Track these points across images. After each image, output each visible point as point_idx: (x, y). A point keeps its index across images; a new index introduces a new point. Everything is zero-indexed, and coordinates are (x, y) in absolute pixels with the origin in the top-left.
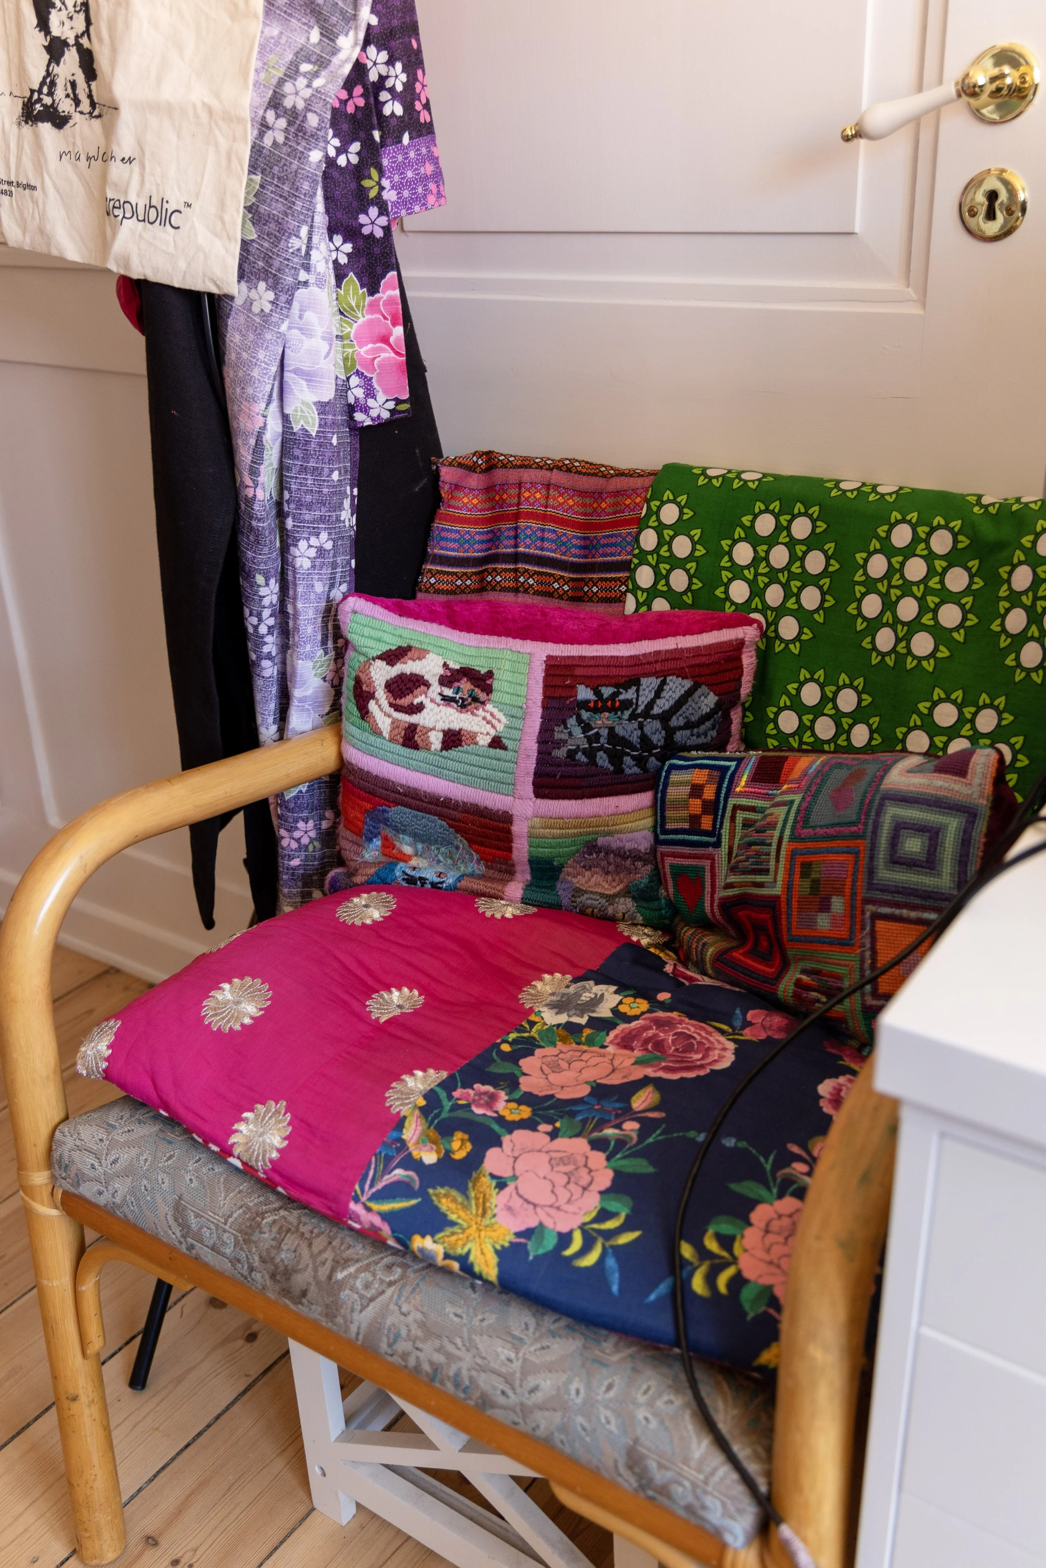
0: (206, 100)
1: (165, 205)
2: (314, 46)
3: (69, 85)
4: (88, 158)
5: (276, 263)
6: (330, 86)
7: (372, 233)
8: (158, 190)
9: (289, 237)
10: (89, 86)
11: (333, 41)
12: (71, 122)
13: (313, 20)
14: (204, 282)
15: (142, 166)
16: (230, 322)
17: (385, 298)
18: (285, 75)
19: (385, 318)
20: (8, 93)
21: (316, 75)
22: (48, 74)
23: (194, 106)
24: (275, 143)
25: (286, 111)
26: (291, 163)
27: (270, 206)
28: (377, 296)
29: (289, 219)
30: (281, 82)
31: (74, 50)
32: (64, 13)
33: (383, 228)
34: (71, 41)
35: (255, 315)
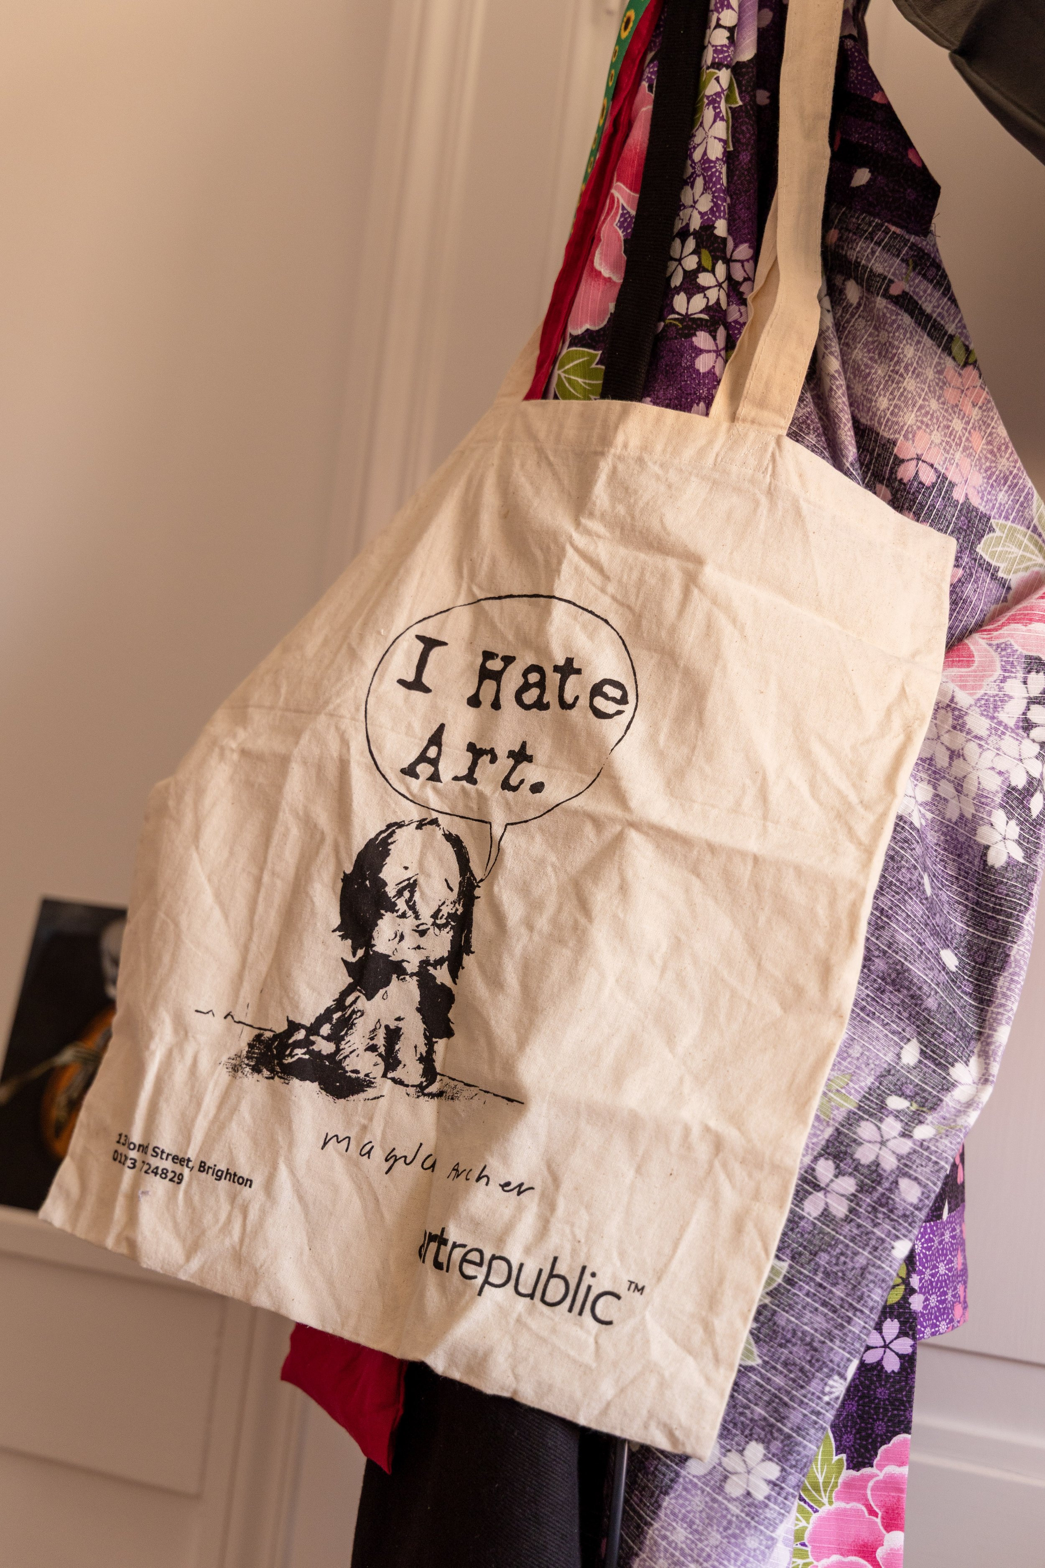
0: (712, 1124)
1: (587, 1280)
2: (909, 1069)
3: (381, 1034)
4: (391, 1158)
5: (795, 1417)
6: (946, 1141)
7: (879, 1363)
8: (574, 1252)
9: (829, 1376)
10: (430, 1045)
11: (945, 1068)
12: (370, 1093)
13: (910, 1031)
14: (646, 1427)
15: (549, 1205)
16: (667, 1502)
17: (881, 1476)
18: (860, 1108)
19: (872, 1512)
20: (220, 1013)
21: (917, 1118)
22: (340, 1004)
23: (687, 1131)
24: (826, 1214)
25: (857, 1167)
26: (856, 1254)
27: (799, 1316)
28: (866, 1471)
29: (836, 1345)
30: (852, 1119)
31: (412, 984)
32: (410, 922)
33: (901, 1357)
34: (412, 967)
35: (730, 1500)
